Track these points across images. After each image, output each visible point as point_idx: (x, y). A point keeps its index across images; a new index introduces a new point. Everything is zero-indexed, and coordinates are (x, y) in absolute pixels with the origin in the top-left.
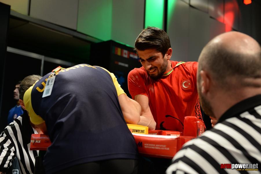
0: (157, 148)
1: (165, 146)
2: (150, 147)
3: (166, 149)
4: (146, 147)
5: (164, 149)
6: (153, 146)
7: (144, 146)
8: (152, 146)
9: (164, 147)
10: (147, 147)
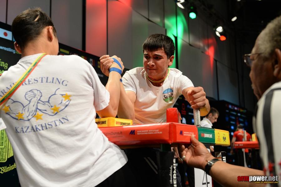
0: (150, 133)
1: (158, 130)
2: (143, 134)
3: (159, 133)
4: (138, 134)
5: (157, 133)
6: (147, 132)
7: (137, 133)
8: (145, 132)
9: (157, 132)
10: (140, 134)
